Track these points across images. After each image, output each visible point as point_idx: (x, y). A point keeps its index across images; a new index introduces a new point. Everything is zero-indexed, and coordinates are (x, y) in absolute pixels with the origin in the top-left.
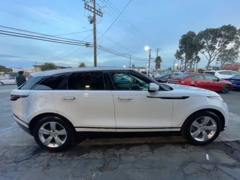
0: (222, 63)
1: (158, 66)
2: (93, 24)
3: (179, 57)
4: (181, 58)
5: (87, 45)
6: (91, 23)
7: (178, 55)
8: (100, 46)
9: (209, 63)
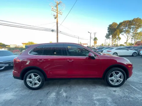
0: (135, 40)
1: (95, 43)
2: (56, 19)
3: (108, 37)
4: (109, 38)
5: (53, 31)
6: (55, 18)
7: (107, 37)
8: (61, 32)
9: (127, 41)
